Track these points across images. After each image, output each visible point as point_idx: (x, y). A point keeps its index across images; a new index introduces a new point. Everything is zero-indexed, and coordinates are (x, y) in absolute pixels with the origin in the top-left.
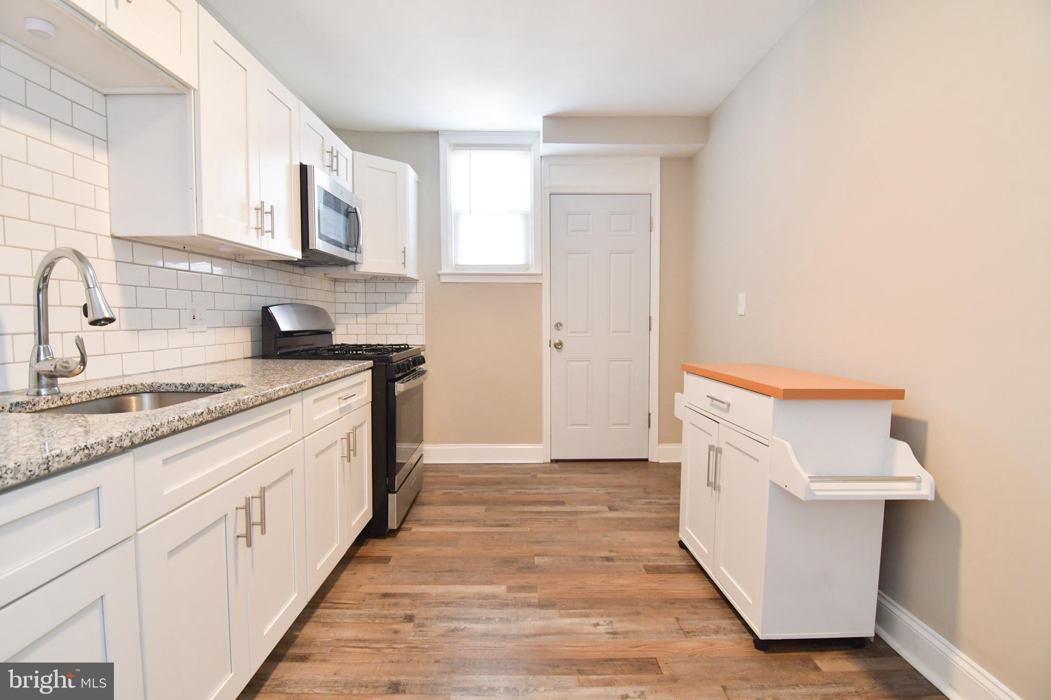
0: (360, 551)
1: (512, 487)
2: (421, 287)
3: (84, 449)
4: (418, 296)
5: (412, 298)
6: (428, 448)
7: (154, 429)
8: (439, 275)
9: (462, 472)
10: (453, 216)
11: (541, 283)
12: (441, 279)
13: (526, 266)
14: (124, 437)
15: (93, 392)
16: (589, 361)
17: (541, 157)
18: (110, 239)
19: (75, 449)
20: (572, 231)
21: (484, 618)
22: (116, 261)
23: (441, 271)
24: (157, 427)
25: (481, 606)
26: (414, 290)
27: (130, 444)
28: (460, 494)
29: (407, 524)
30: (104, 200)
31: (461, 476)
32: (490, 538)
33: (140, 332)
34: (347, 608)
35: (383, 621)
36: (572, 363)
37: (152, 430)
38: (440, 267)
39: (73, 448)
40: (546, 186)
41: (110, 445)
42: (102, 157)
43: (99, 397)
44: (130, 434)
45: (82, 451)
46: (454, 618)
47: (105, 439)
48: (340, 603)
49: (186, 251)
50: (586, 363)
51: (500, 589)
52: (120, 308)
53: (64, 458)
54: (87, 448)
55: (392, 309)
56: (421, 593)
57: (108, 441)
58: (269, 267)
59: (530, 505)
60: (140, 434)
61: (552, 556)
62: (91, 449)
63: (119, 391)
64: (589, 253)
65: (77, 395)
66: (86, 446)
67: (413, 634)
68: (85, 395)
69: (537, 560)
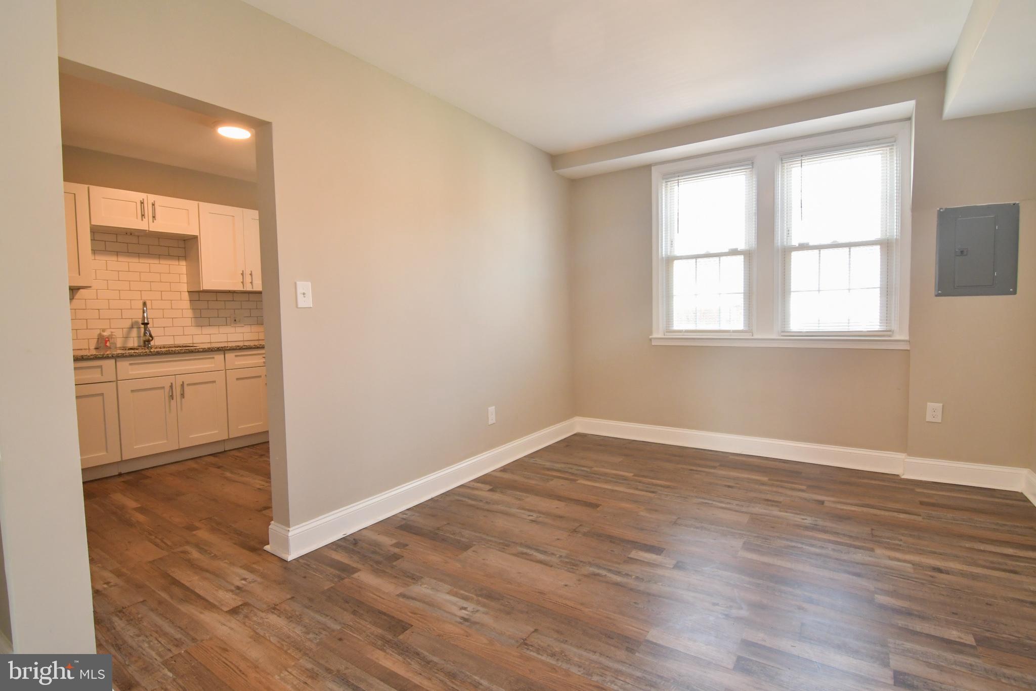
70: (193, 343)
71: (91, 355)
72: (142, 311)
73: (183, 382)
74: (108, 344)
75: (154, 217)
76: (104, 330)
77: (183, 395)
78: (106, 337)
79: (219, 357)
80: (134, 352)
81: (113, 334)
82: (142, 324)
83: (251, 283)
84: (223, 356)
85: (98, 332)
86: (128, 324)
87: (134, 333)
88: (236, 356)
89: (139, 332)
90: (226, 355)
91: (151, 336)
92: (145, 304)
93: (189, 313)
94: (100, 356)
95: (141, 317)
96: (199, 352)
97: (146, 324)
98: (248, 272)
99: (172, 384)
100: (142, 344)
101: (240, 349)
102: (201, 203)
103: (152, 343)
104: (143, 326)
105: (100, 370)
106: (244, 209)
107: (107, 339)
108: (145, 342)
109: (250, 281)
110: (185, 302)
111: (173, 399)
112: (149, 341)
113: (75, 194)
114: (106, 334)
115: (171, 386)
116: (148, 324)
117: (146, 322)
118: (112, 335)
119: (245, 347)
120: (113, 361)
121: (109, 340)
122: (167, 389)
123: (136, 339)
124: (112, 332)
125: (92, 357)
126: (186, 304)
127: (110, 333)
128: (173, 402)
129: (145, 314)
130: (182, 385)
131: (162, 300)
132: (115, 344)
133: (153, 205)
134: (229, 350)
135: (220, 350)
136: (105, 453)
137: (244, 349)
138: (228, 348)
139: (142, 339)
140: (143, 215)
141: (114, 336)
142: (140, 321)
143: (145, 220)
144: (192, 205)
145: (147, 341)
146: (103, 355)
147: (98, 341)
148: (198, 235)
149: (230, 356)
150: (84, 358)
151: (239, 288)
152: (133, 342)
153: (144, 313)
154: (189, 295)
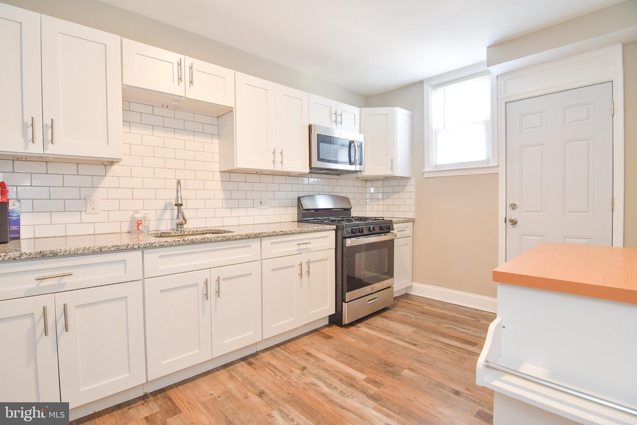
0: (324, 329)
1: (451, 323)
2: (413, 181)
3: (116, 246)
4: (411, 187)
5: (408, 188)
6: (415, 285)
7: (151, 244)
8: (423, 173)
9: (431, 305)
10: (434, 132)
11: (498, 173)
12: (424, 175)
13: (488, 161)
14: (135, 245)
15: (195, 231)
16: (543, 236)
17: (497, 77)
18: (219, 173)
19: (112, 246)
20: (526, 129)
21: (334, 387)
22: (222, 181)
23: (424, 170)
24: (152, 243)
25: (341, 380)
26: (409, 184)
27: (138, 247)
28: (411, 318)
29: (361, 324)
30: (217, 158)
31: (426, 307)
32: (394, 348)
33: (232, 209)
34: (288, 352)
35: (293, 365)
36: (526, 237)
37: (150, 244)
38: (423, 167)
39: (111, 245)
40: (501, 98)
41: (128, 247)
42: (216, 141)
43: (197, 233)
44: (138, 244)
45: (115, 247)
46: (320, 379)
47: (126, 244)
48: (288, 349)
49: (258, 174)
50: (540, 238)
51: (360, 376)
52: (222, 199)
53: (108, 248)
54: (118, 246)
55: (396, 196)
56: (322, 360)
57: (127, 245)
58: (312, 177)
59: (448, 338)
60: (143, 245)
61: (419, 373)
62: (119, 247)
63: (206, 232)
64: (543, 145)
65: (188, 232)
66: (117, 245)
67: (296, 376)
68: (191, 232)
69: (406, 372)
70: (223, 226)
71: (113, 247)
72: (175, 191)
73: (219, 277)
74: (140, 227)
75: (191, 82)
76: (137, 212)
77: (218, 292)
78: (139, 219)
79: (255, 244)
80: (165, 242)
81: (147, 216)
82: (176, 205)
83: (282, 162)
84: (260, 243)
85: (131, 213)
86: (162, 205)
87: (168, 214)
88: (272, 243)
89: (172, 214)
90: (263, 243)
91: (184, 219)
92: (179, 182)
93: (220, 194)
94: (124, 248)
95: (175, 197)
96: (236, 239)
97: (179, 205)
98: (278, 151)
99: (207, 280)
100: (175, 227)
101: (277, 235)
102: (237, 73)
103: (185, 226)
104: (176, 207)
105: (123, 265)
106: (276, 83)
107: (139, 222)
108: (178, 225)
109: (281, 161)
110: (216, 182)
111: (207, 299)
112: (181, 224)
113: (105, 45)
114: (139, 216)
115: (206, 283)
116: (181, 205)
117: (180, 202)
118: (145, 217)
119: (281, 233)
120: (139, 253)
121: (141, 223)
122: (202, 286)
123: (169, 221)
124: (145, 214)
125: (113, 249)
126: (218, 185)
127: (143, 215)
128: (207, 303)
129: (179, 194)
130: (218, 280)
131: (195, 180)
132: (148, 227)
133: (191, 68)
134: (267, 236)
135: (257, 237)
136: (127, 375)
137: (281, 235)
138: (265, 235)
139: (176, 221)
140: (180, 79)
141: (147, 219)
142: (174, 202)
143: (182, 84)
144: (228, 73)
145: (180, 225)
146: (128, 245)
147: (130, 224)
148: (234, 106)
149: (267, 242)
150: (104, 250)
151: (269, 167)
152: (167, 226)
153: (177, 192)
154: (221, 175)
